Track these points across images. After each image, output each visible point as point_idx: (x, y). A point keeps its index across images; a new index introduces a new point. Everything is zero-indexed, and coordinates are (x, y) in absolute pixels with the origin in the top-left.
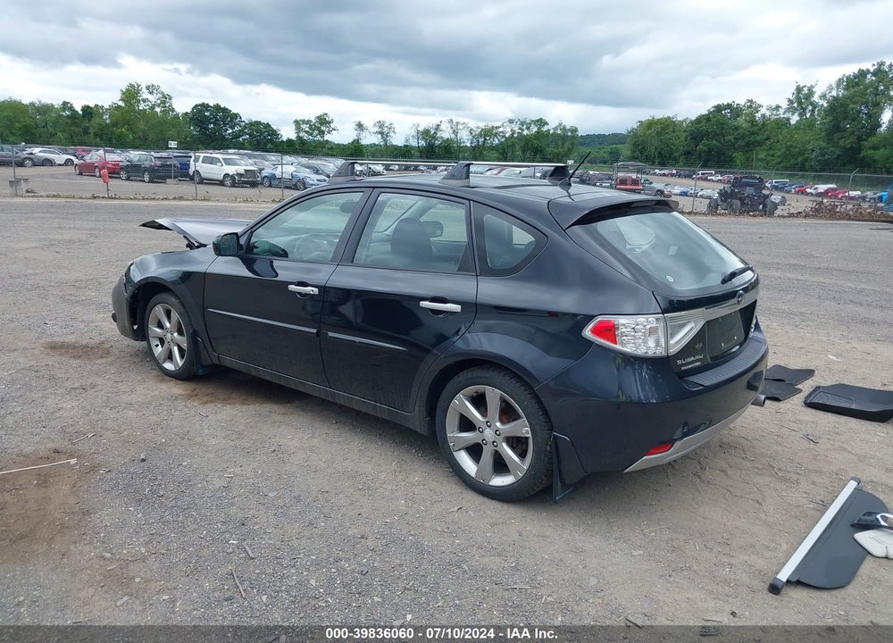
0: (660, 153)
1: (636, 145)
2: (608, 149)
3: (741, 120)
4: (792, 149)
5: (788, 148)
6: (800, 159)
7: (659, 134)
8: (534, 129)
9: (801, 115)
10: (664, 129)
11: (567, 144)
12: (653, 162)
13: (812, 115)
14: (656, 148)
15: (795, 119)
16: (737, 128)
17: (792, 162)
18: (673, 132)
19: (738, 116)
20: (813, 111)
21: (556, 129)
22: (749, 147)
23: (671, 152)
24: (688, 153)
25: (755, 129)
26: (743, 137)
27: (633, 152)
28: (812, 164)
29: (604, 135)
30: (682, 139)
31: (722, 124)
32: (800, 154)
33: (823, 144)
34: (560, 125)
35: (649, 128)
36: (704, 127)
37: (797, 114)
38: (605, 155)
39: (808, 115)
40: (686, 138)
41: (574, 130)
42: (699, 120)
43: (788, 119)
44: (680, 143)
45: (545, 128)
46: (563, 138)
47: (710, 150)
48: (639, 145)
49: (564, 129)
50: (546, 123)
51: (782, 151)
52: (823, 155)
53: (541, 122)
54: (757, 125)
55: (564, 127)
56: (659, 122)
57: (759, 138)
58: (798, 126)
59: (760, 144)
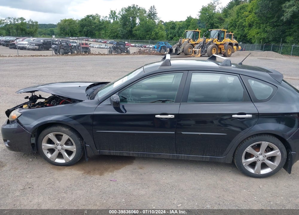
0: (70, 31)
1: (61, 29)
2: (49, 29)
3: (96, 21)
4: (113, 31)
5: (112, 30)
6: (116, 34)
7: (69, 25)
8: (20, 22)
9: (114, 20)
10: (70, 23)
11: (35, 27)
12: (69, 35)
13: (117, 20)
14: (69, 30)
15: (112, 21)
16: (95, 23)
17: (114, 35)
18: (74, 24)
19: (95, 19)
20: (117, 18)
21: (29, 22)
22: (100, 29)
23: (74, 31)
24: (80, 32)
25: (101, 24)
26: (97, 26)
27: (61, 31)
28: (120, 35)
29: (46, 25)
30: (77, 27)
31: (90, 22)
32: (116, 32)
33: (122, 29)
34: (30, 20)
35: (65, 22)
36: (84, 22)
37: (112, 19)
38: (49, 32)
39: (116, 20)
40: (79, 26)
41: (37, 23)
42: (82, 20)
43: (110, 21)
44: (77, 28)
45: (24, 21)
46: (33, 25)
47: (88, 31)
48: (62, 29)
49: (32, 22)
50: (25, 19)
51: (110, 31)
52: (122, 33)
53: (22, 19)
54: (101, 22)
55: (32, 21)
56: (68, 20)
57: (102, 27)
58: (113, 23)
59: (103, 28)
